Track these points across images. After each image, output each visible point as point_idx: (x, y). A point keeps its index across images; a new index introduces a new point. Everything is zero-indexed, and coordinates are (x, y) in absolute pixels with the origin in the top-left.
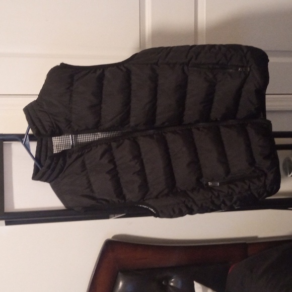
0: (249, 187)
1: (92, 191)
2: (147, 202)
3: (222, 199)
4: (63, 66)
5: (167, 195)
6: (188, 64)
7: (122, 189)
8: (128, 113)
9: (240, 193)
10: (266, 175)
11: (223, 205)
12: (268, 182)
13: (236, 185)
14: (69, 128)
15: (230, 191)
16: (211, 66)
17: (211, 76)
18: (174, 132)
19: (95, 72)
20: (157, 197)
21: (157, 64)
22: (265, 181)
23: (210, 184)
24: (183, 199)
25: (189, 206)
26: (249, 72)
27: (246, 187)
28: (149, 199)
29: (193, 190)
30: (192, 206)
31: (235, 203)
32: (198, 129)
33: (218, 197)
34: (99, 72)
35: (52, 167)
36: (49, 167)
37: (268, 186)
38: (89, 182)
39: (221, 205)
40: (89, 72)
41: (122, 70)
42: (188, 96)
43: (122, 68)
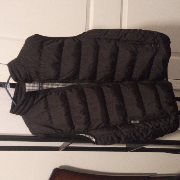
0: (159, 124)
1: (52, 122)
2: (89, 132)
3: (141, 132)
4: (37, 36)
5: (103, 128)
6: (119, 40)
7: (73, 122)
8: (78, 71)
9: (153, 128)
10: (169, 117)
11: (141, 137)
12: (171, 122)
13: (150, 123)
14: (38, 78)
15: (146, 127)
16: (134, 42)
17: (134, 49)
18: (108, 86)
19: (58, 41)
20: (96, 129)
21: (99, 39)
22: (169, 121)
23: (132, 122)
24: (115, 131)
25: (119, 136)
26: (159, 48)
27: (157, 124)
28: (91, 130)
29: (121, 125)
30: (120, 136)
31: (150, 136)
32: (124, 85)
33: (138, 130)
34: (60, 41)
35: (25, 102)
36: (23, 101)
37: (171, 124)
38: (50, 116)
39: (140, 136)
40: (53, 41)
41: (75, 41)
42: (118, 62)
43: (76, 39)
